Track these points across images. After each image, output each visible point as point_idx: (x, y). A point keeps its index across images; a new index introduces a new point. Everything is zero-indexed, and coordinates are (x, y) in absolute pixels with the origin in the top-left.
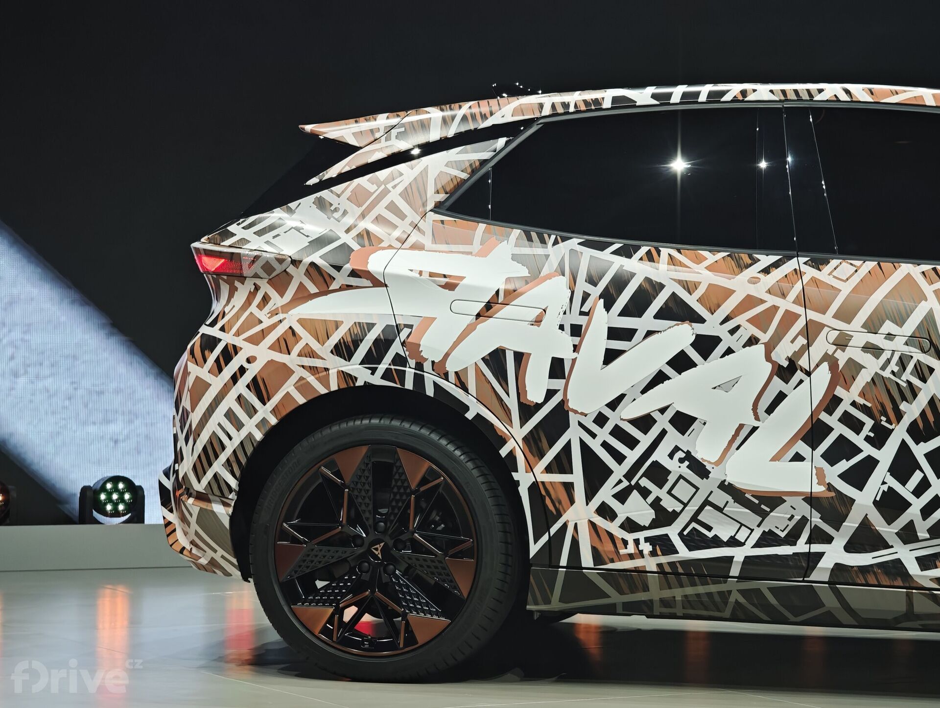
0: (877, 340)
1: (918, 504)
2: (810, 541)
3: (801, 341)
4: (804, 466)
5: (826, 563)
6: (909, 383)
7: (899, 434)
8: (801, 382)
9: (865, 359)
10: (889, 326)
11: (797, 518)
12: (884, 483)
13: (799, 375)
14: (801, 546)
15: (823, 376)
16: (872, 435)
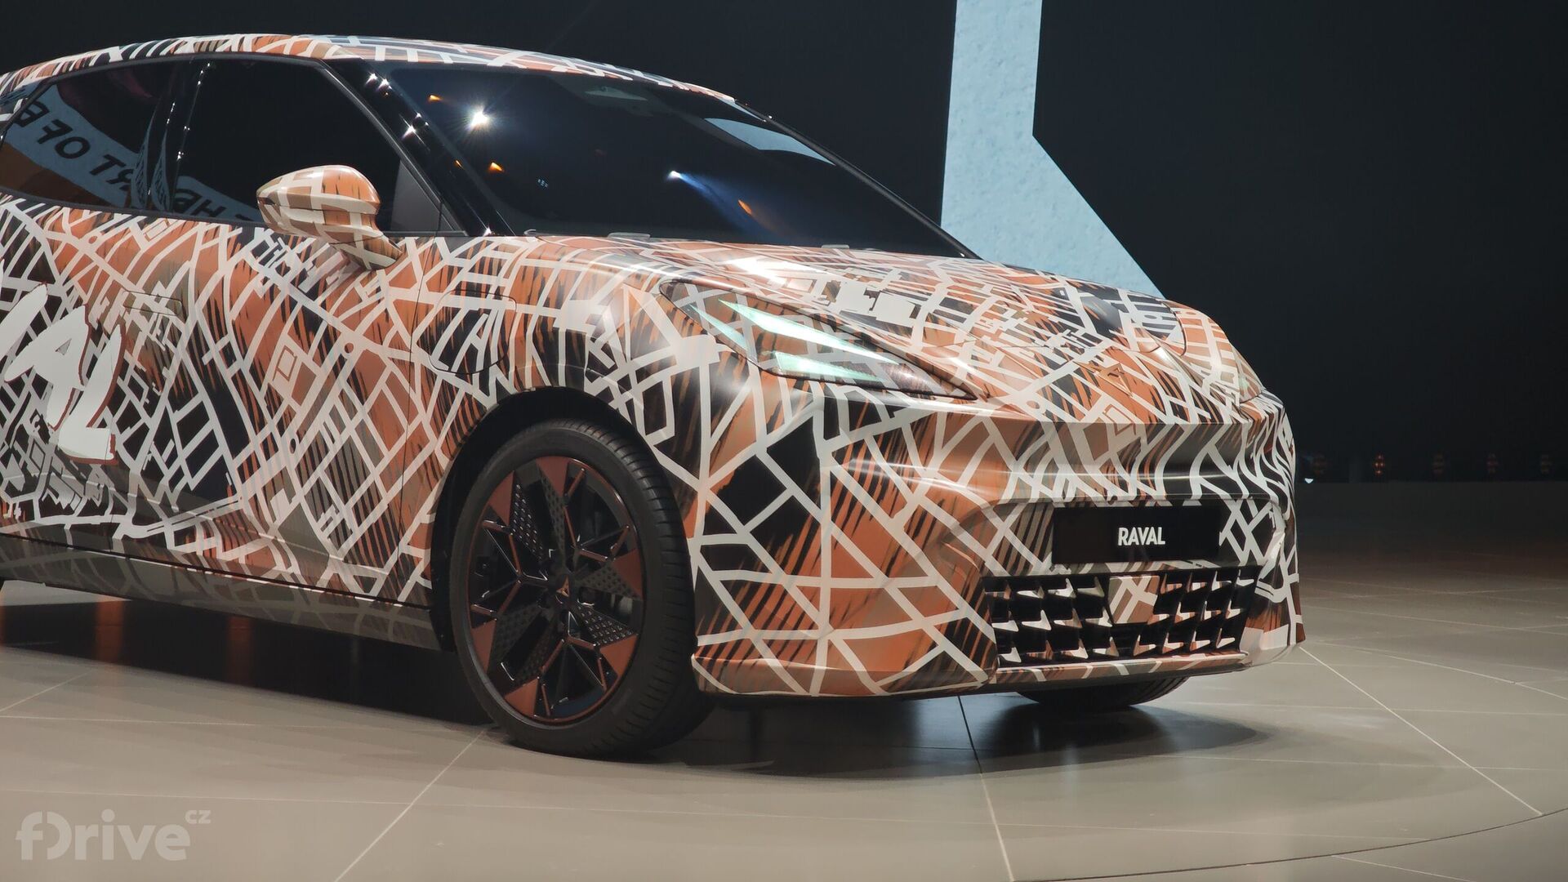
0: (149, 301)
1: (168, 474)
2: (113, 512)
3: (107, 302)
4: (105, 434)
5: (118, 536)
6: (166, 347)
7: (164, 403)
8: (105, 345)
9: (141, 321)
10: (159, 289)
11: (102, 486)
12: (150, 452)
13: (104, 336)
14: (107, 517)
15: (117, 337)
16: (148, 402)
